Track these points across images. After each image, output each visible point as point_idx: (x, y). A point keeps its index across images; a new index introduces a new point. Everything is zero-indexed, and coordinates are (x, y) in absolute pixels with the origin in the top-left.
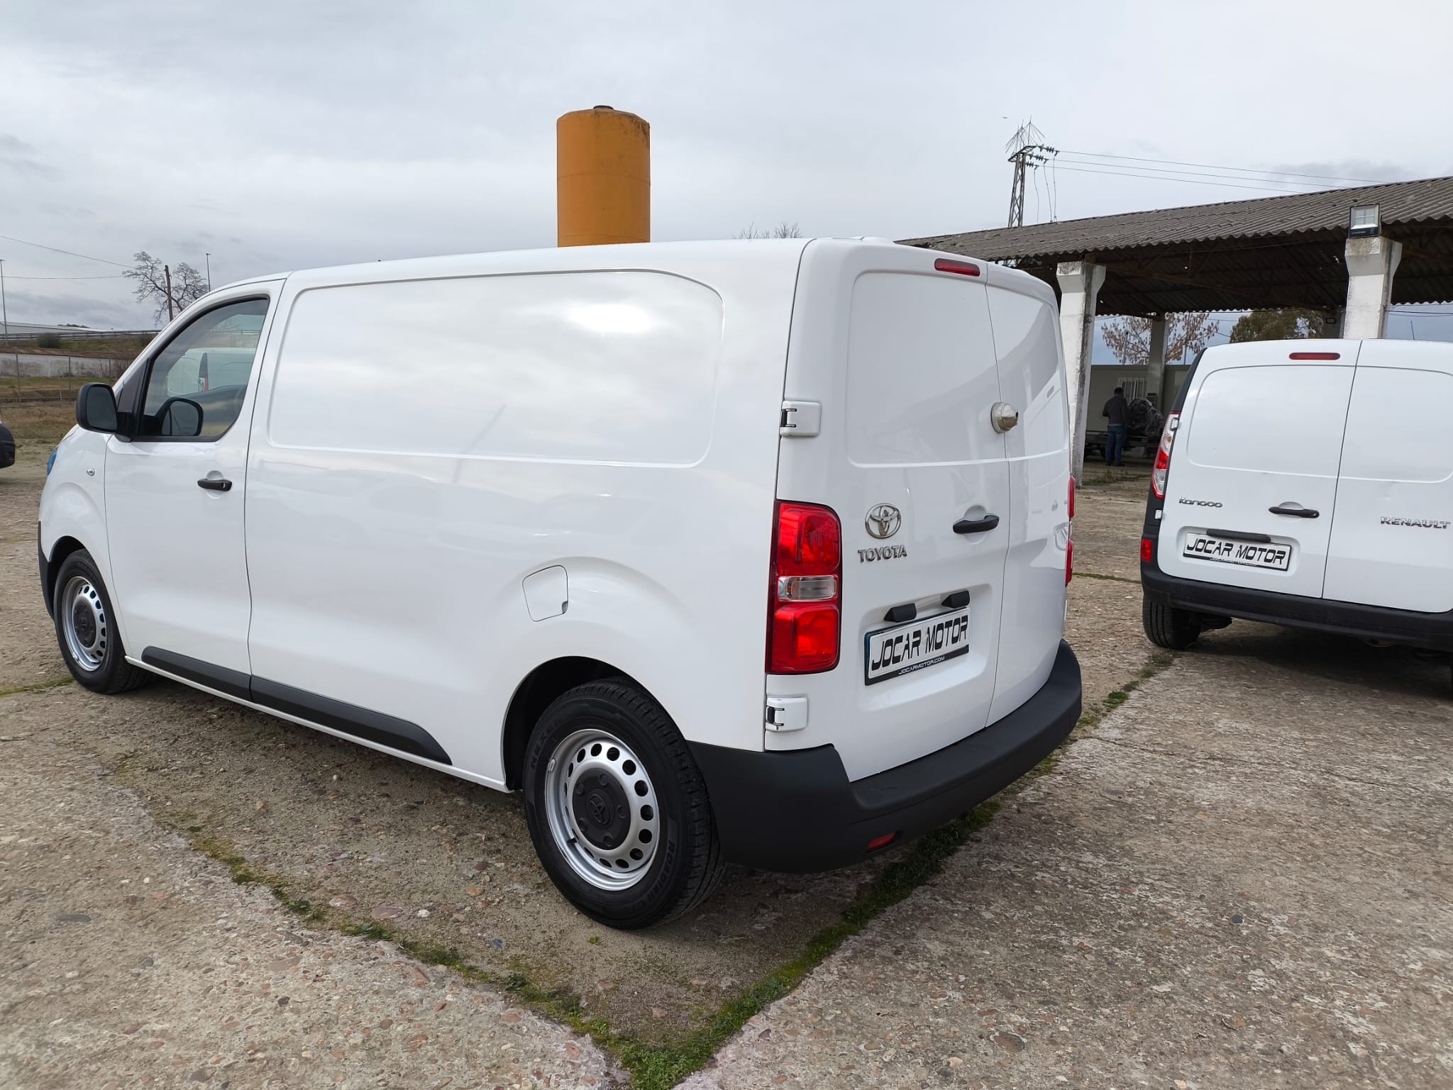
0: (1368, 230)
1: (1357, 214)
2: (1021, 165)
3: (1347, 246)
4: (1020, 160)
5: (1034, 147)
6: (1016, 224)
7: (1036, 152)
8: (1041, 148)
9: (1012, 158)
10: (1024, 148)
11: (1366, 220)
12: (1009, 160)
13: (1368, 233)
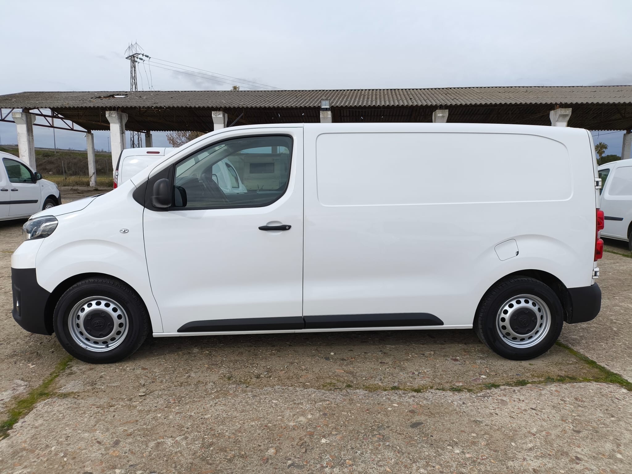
0: (327, 108)
1: (323, 102)
2: (134, 62)
3: (321, 113)
4: (133, 58)
5: (140, 54)
6: (134, 90)
7: (140, 56)
8: (143, 55)
9: (128, 57)
10: (135, 54)
11: (325, 105)
12: (126, 58)
13: (326, 109)
